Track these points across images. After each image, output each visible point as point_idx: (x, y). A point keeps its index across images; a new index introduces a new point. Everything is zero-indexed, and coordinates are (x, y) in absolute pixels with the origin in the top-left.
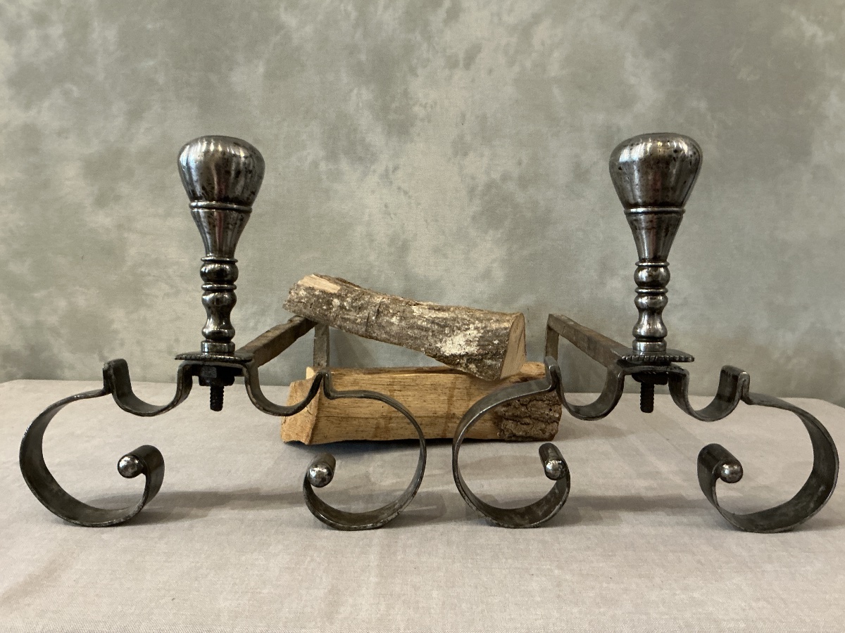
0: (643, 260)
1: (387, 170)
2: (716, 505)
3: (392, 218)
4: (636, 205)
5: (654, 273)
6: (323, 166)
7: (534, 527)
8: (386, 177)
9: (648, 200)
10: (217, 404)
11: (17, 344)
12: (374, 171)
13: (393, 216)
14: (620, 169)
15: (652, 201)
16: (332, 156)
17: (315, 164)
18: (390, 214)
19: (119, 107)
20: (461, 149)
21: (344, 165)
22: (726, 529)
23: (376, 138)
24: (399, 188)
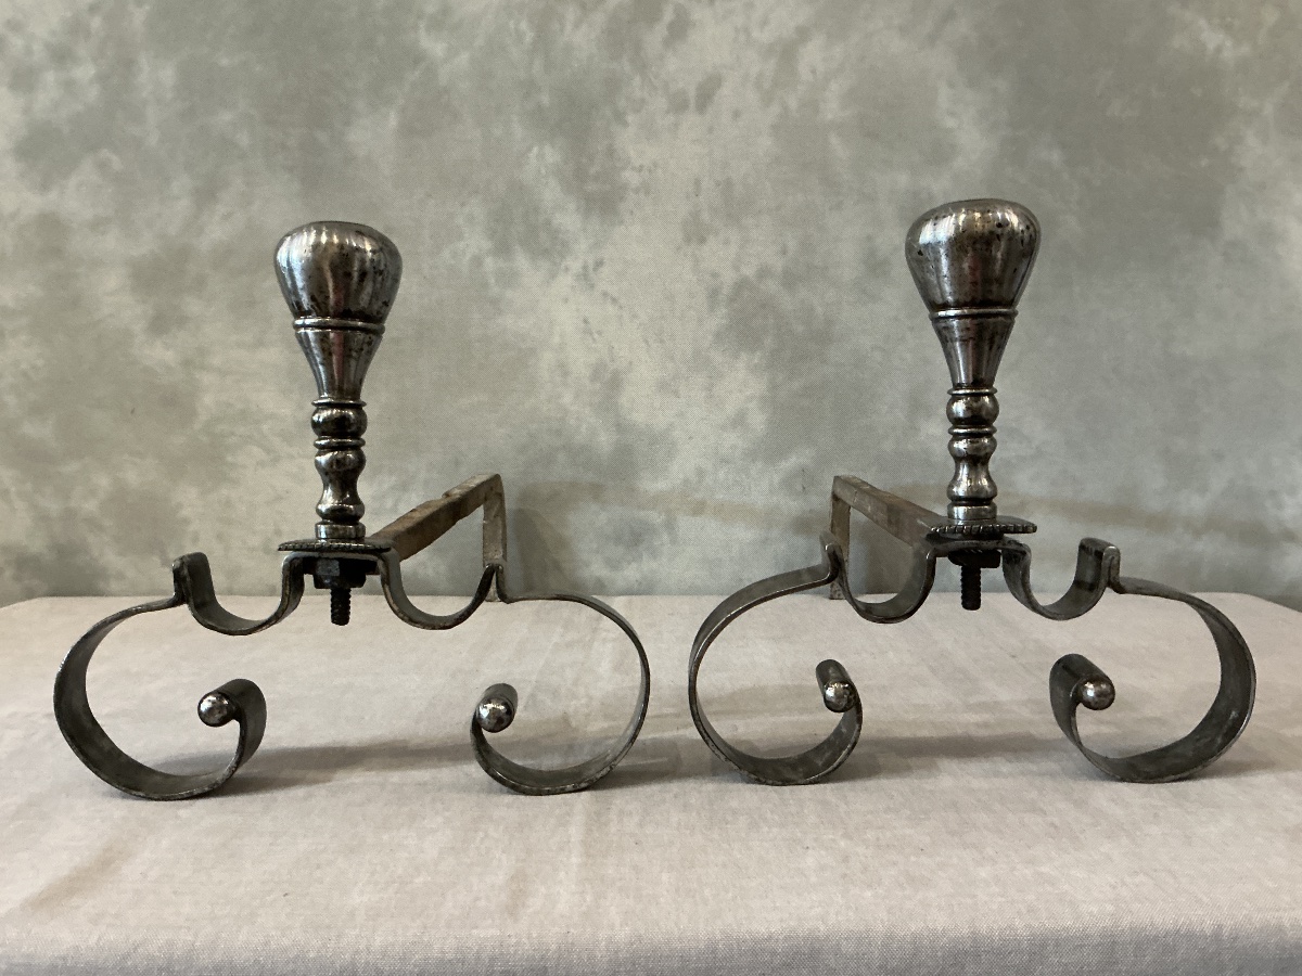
0: (958, 386)
1: (585, 268)
2: (1079, 743)
3: (594, 339)
4: (946, 306)
5: (975, 405)
6: (490, 263)
7: (811, 783)
8: (585, 278)
9: (962, 299)
10: (341, 615)
11: (37, 545)
12: (567, 269)
13: (596, 336)
14: (920, 253)
15: (968, 300)
16: (503, 249)
17: (477, 261)
18: (591, 334)
19: (182, 184)
20: (695, 233)
21: (522, 261)
22: (1095, 779)
23: (568, 219)
24: (605, 294)
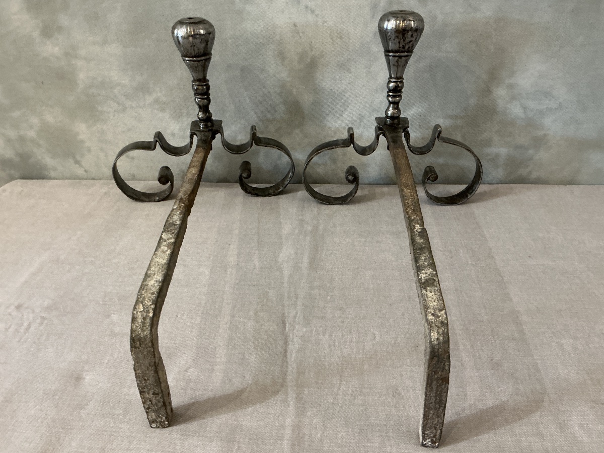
11: (9, 154)
13: (301, 34)
